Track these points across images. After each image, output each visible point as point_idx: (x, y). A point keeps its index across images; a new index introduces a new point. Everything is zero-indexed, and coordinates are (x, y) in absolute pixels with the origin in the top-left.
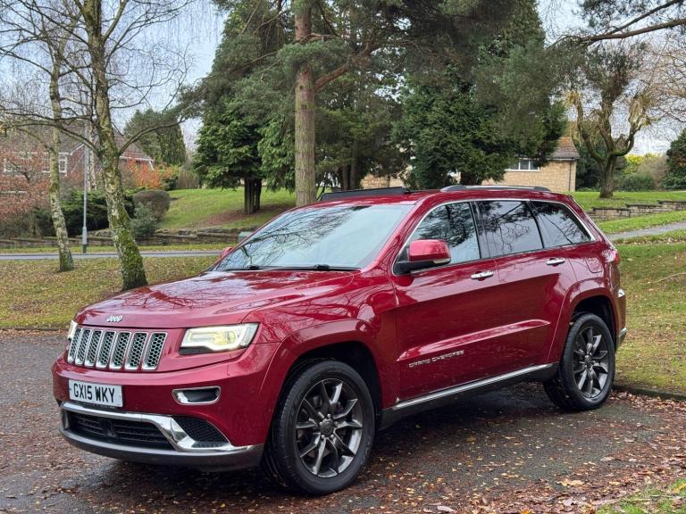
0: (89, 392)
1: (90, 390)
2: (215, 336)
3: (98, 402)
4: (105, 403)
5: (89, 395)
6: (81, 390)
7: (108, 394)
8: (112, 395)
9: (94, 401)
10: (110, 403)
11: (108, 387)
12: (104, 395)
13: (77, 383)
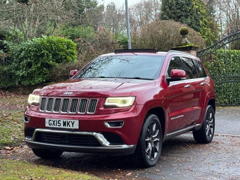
0: (58, 123)
1: (59, 122)
2: (118, 101)
3: (64, 127)
4: (69, 127)
5: (59, 124)
6: (54, 122)
7: (71, 124)
8: (73, 124)
9: (62, 126)
10: (71, 127)
11: (71, 121)
12: (68, 124)
13: (52, 120)
